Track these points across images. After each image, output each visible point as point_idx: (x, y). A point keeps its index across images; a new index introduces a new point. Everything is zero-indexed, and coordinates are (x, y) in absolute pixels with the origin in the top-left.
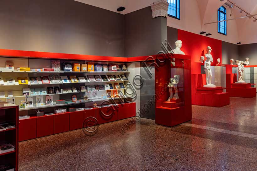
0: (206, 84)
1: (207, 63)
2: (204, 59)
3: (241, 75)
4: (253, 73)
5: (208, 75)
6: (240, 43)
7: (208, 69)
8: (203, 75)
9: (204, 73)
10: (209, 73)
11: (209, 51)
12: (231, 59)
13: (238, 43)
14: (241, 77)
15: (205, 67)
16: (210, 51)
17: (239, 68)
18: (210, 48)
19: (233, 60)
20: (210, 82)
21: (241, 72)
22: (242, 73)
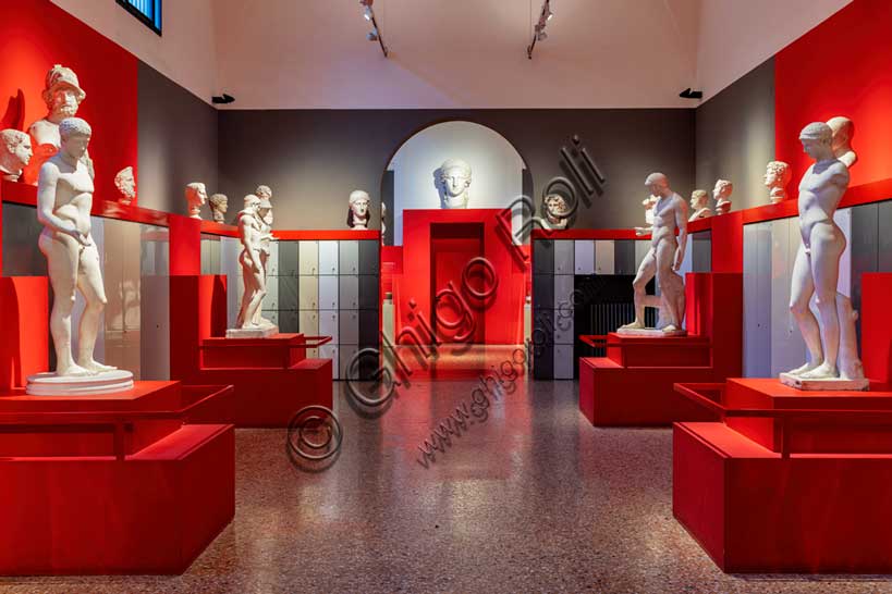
0: (52, 365)
1: (67, 176)
2: (25, 153)
3: (257, 287)
4: (295, 275)
5: (71, 285)
6: (229, 99)
7: (75, 234)
8: (24, 287)
9: (38, 265)
10: (81, 266)
11: (64, 103)
12: (194, 185)
13: (216, 100)
14: (256, 296)
15: (47, 211)
16: (72, 102)
17: (248, 240)
18: (69, 76)
19: (201, 187)
20: (89, 343)
21: (259, 264)
22: (260, 276)
